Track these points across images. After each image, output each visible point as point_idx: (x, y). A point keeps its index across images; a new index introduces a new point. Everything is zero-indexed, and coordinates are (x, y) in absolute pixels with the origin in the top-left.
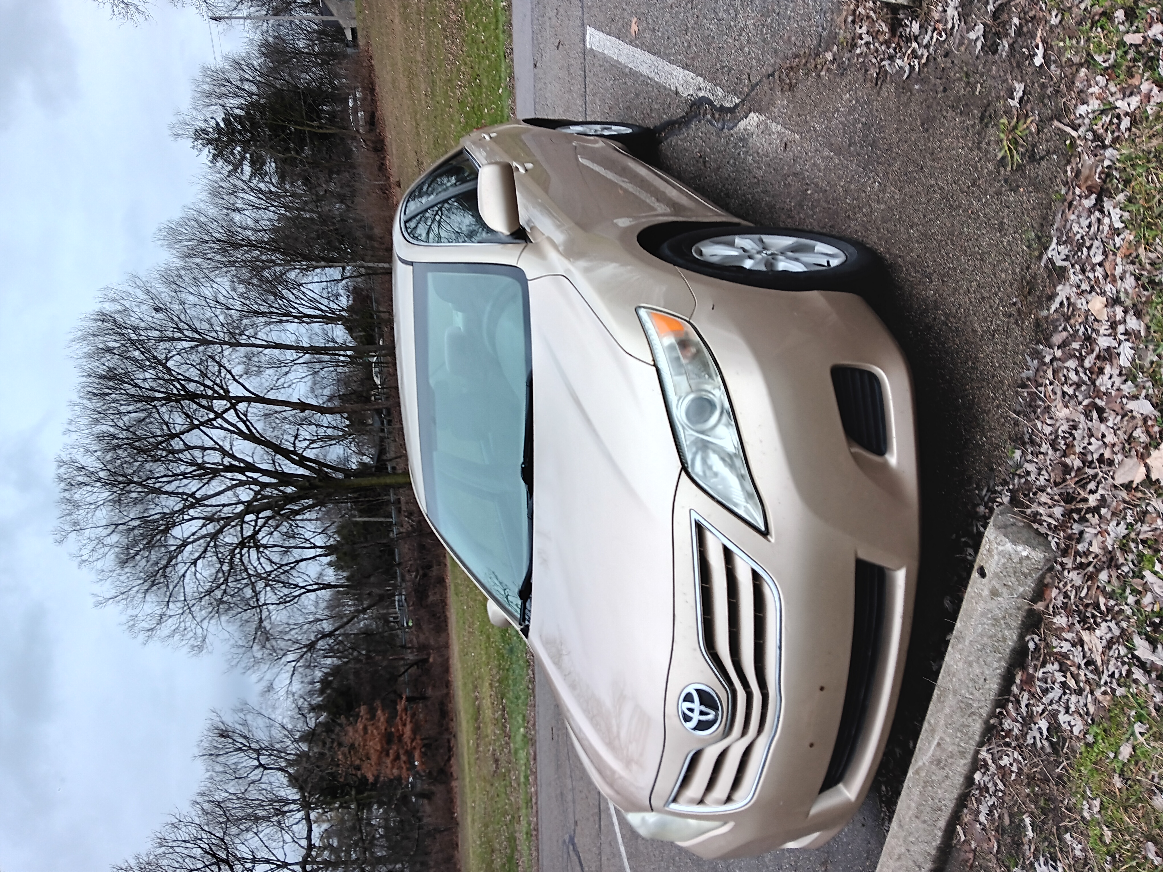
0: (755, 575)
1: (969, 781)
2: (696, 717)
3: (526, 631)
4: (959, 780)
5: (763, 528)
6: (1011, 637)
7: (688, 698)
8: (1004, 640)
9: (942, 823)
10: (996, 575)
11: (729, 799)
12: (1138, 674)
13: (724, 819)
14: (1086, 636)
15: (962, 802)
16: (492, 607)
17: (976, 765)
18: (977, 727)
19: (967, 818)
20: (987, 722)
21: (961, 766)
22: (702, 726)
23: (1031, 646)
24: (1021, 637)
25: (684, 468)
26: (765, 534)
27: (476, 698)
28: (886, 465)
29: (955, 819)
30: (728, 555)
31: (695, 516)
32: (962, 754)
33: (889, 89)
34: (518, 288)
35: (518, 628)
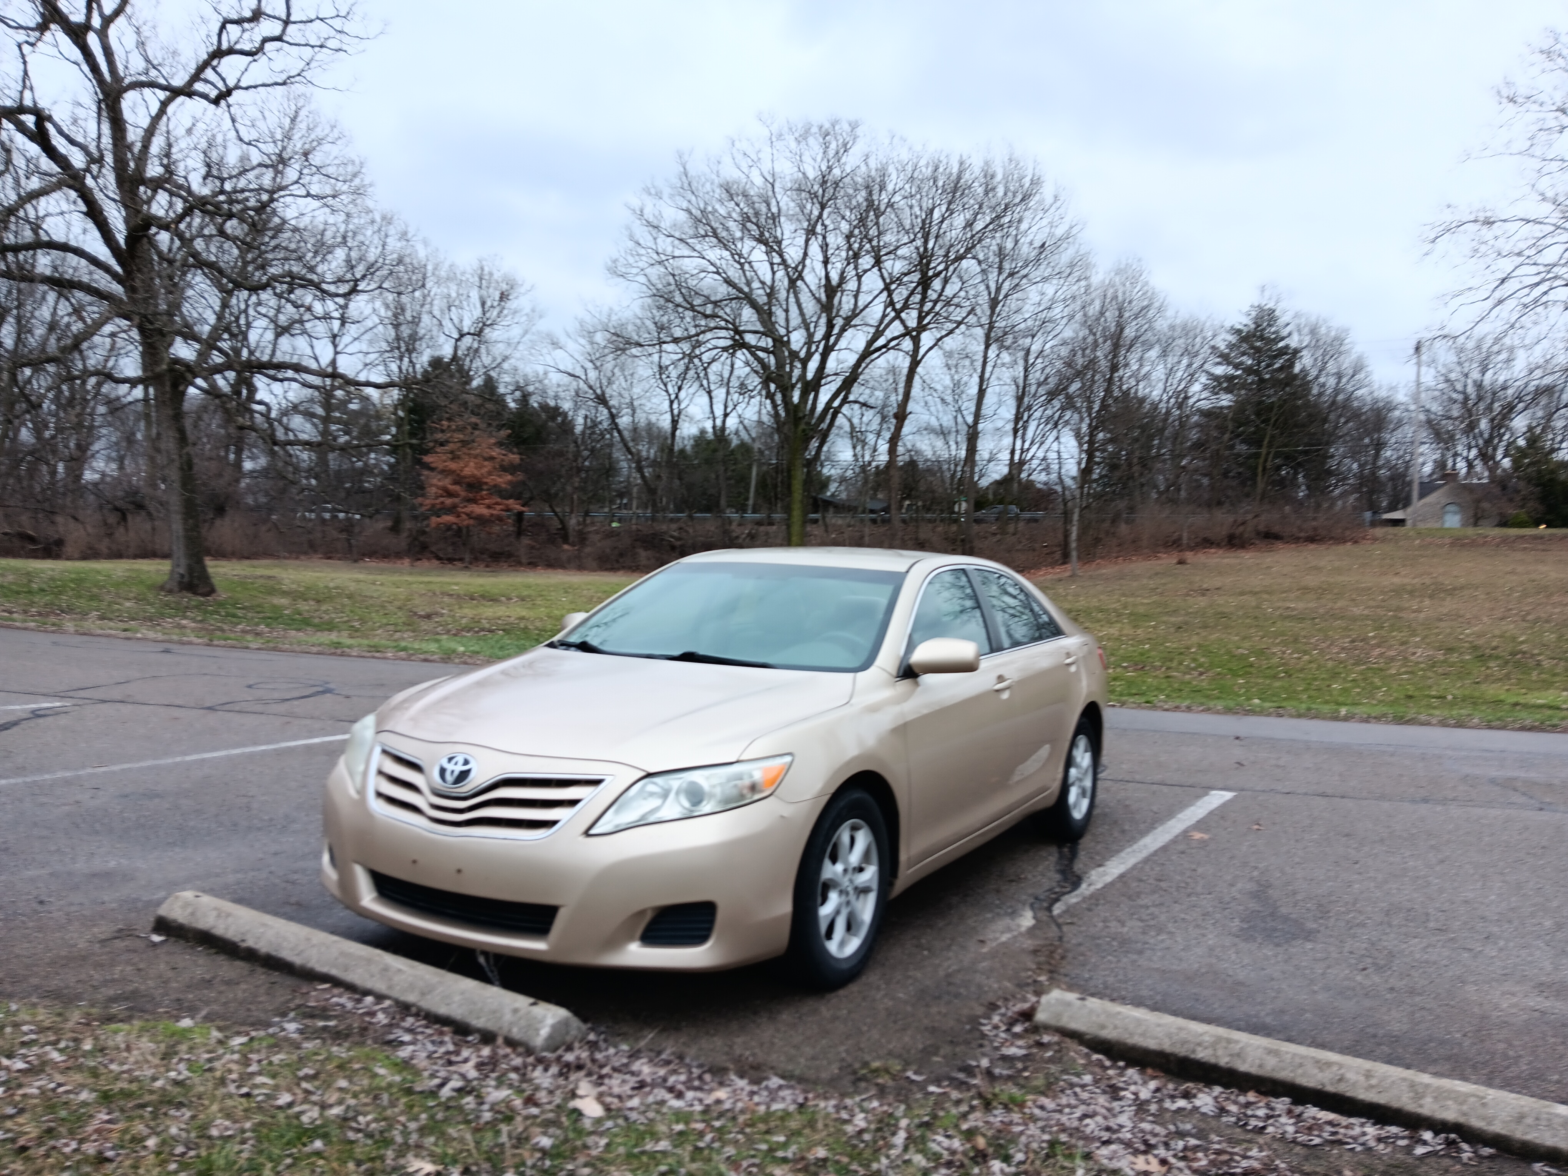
0: (554, 823)
1: (367, 993)
2: (450, 767)
3: (552, 645)
4: (369, 984)
5: (592, 832)
6: (479, 1023)
7: (466, 762)
8: (478, 1018)
9: (334, 972)
10: (529, 1013)
11: (379, 795)
12: (437, 1081)
13: (362, 792)
14: (471, 1064)
15: (351, 988)
16: (579, 617)
17: (380, 998)
18: (411, 998)
19: (336, 991)
20: (413, 1005)
21: (380, 986)
22: (443, 771)
23: (470, 1038)
24: (478, 1031)
25: (649, 775)
26: (587, 833)
27: (509, 599)
28: (631, 939)
29: (336, 982)
30: (573, 803)
31: (608, 779)
32: (390, 987)
33: (979, 1010)
34: (856, 664)
35: (555, 639)
